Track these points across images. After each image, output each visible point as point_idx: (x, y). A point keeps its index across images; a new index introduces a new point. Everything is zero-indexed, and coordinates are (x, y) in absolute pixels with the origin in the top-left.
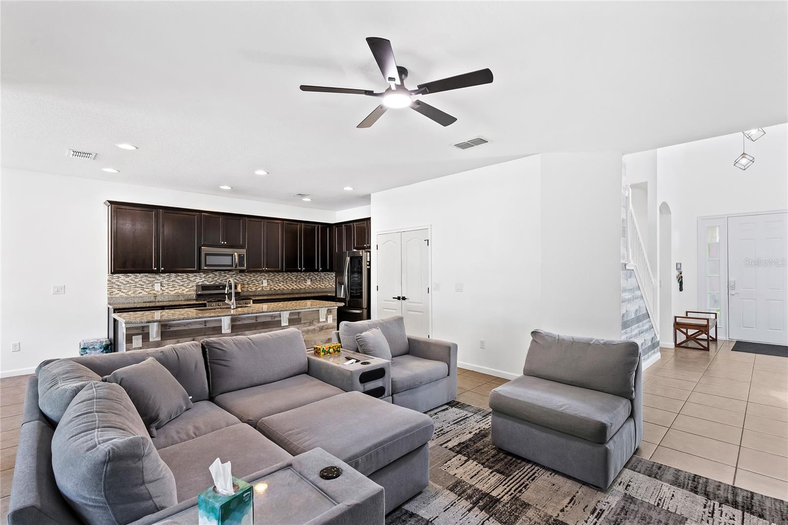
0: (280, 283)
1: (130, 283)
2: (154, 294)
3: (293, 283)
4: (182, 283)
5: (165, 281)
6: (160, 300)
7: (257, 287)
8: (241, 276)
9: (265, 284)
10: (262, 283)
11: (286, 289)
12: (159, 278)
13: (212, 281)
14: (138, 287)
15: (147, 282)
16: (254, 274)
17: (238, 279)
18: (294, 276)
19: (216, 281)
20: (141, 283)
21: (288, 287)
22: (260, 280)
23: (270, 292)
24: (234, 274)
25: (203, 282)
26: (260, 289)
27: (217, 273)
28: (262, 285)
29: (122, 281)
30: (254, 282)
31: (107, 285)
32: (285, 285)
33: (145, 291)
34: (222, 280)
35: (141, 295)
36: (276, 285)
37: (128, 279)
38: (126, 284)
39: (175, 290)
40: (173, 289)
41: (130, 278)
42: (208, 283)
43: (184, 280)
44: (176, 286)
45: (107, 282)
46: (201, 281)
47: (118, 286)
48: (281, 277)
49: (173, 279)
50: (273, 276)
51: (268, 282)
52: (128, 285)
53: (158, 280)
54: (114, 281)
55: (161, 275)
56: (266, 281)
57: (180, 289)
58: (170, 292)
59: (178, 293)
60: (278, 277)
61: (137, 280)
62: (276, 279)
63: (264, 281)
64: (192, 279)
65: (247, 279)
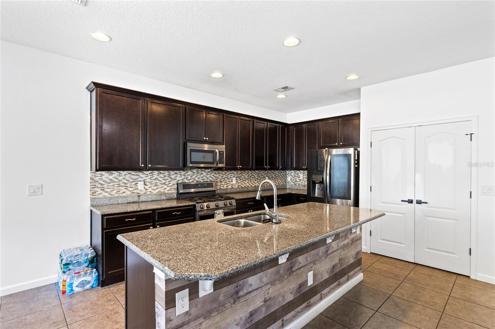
0: (245, 181)
1: (114, 182)
2: (138, 194)
3: (255, 180)
4: (164, 182)
5: (148, 180)
6: (144, 200)
7: (228, 185)
8: (215, 173)
9: (234, 181)
10: (232, 181)
11: (250, 186)
12: (143, 176)
13: (191, 179)
14: (121, 186)
15: (131, 180)
18: (256, 174)
19: (194, 179)
20: (125, 181)
21: (252, 185)
22: (230, 178)
23: (238, 190)
24: (209, 172)
25: (183, 179)
26: (230, 187)
27: (195, 171)
28: (231, 183)
29: (105, 179)
30: (225, 180)
31: (90, 184)
32: (250, 183)
33: (129, 190)
34: (199, 178)
35: (124, 194)
36: (243, 183)
37: (111, 177)
38: (110, 183)
39: (157, 188)
40: (155, 188)
41: (114, 175)
42: (187, 181)
43: (166, 178)
44: (158, 184)
45: (89, 181)
46: (181, 178)
47: (102, 184)
48: (246, 174)
49: (156, 176)
50: (240, 174)
51: (236, 179)
52: (112, 184)
53: (141, 178)
54: (97, 179)
55: (144, 172)
57: (162, 188)
58: (152, 191)
59: (160, 191)
60: (244, 175)
61: (120, 178)
62: (243, 177)
63: (233, 178)
64: (173, 177)
65: (220, 177)
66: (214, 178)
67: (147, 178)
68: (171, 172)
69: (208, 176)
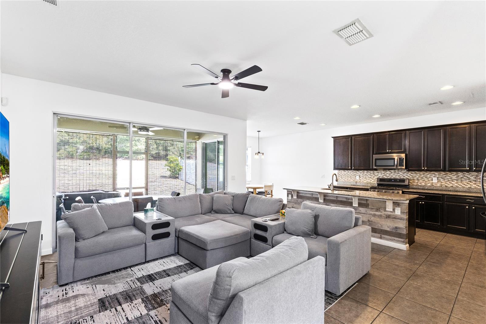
0: (453, 181)
1: (346, 175)
2: (356, 181)
3: (471, 182)
4: (370, 176)
5: (361, 175)
6: (359, 185)
7: (427, 183)
8: (412, 173)
9: (435, 180)
10: (432, 180)
11: (460, 186)
12: (359, 173)
13: (389, 176)
14: (349, 177)
15: (353, 175)
16: (424, 172)
17: (409, 176)
18: (472, 176)
19: (392, 176)
20: (350, 175)
21: (463, 185)
22: (430, 177)
23: (440, 188)
24: (405, 172)
25: (383, 176)
26: (429, 185)
27: (392, 171)
28: (431, 182)
29: (343, 174)
30: (424, 179)
32: (460, 184)
33: (352, 179)
34: (396, 176)
35: (350, 181)
36: (448, 183)
37: (345, 173)
38: (344, 175)
39: (366, 180)
40: (365, 179)
41: (346, 172)
42: (386, 177)
43: (372, 174)
44: (367, 178)
46: (382, 175)
47: (341, 176)
48: (454, 175)
49: (366, 174)
50: (444, 175)
51: (438, 179)
52: (345, 176)
53: (358, 174)
54: (340, 173)
55: (360, 171)
56: (437, 178)
57: (369, 179)
58: (364, 181)
59: (367, 182)
60: (451, 176)
61: (349, 174)
62: (448, 177)
63: (433, 178)
64: (376, 174)
65: (417, 176)
66: (411, 176)
67: (361, 174)
68: (375, 171)
69: (405, 175)
